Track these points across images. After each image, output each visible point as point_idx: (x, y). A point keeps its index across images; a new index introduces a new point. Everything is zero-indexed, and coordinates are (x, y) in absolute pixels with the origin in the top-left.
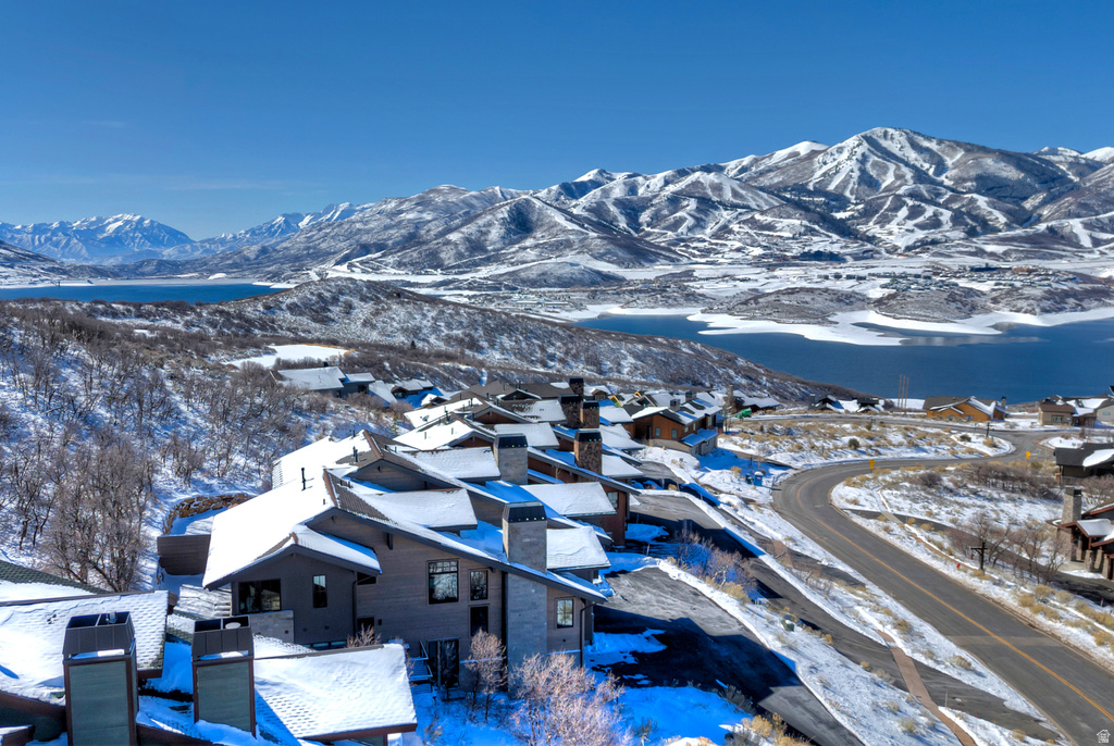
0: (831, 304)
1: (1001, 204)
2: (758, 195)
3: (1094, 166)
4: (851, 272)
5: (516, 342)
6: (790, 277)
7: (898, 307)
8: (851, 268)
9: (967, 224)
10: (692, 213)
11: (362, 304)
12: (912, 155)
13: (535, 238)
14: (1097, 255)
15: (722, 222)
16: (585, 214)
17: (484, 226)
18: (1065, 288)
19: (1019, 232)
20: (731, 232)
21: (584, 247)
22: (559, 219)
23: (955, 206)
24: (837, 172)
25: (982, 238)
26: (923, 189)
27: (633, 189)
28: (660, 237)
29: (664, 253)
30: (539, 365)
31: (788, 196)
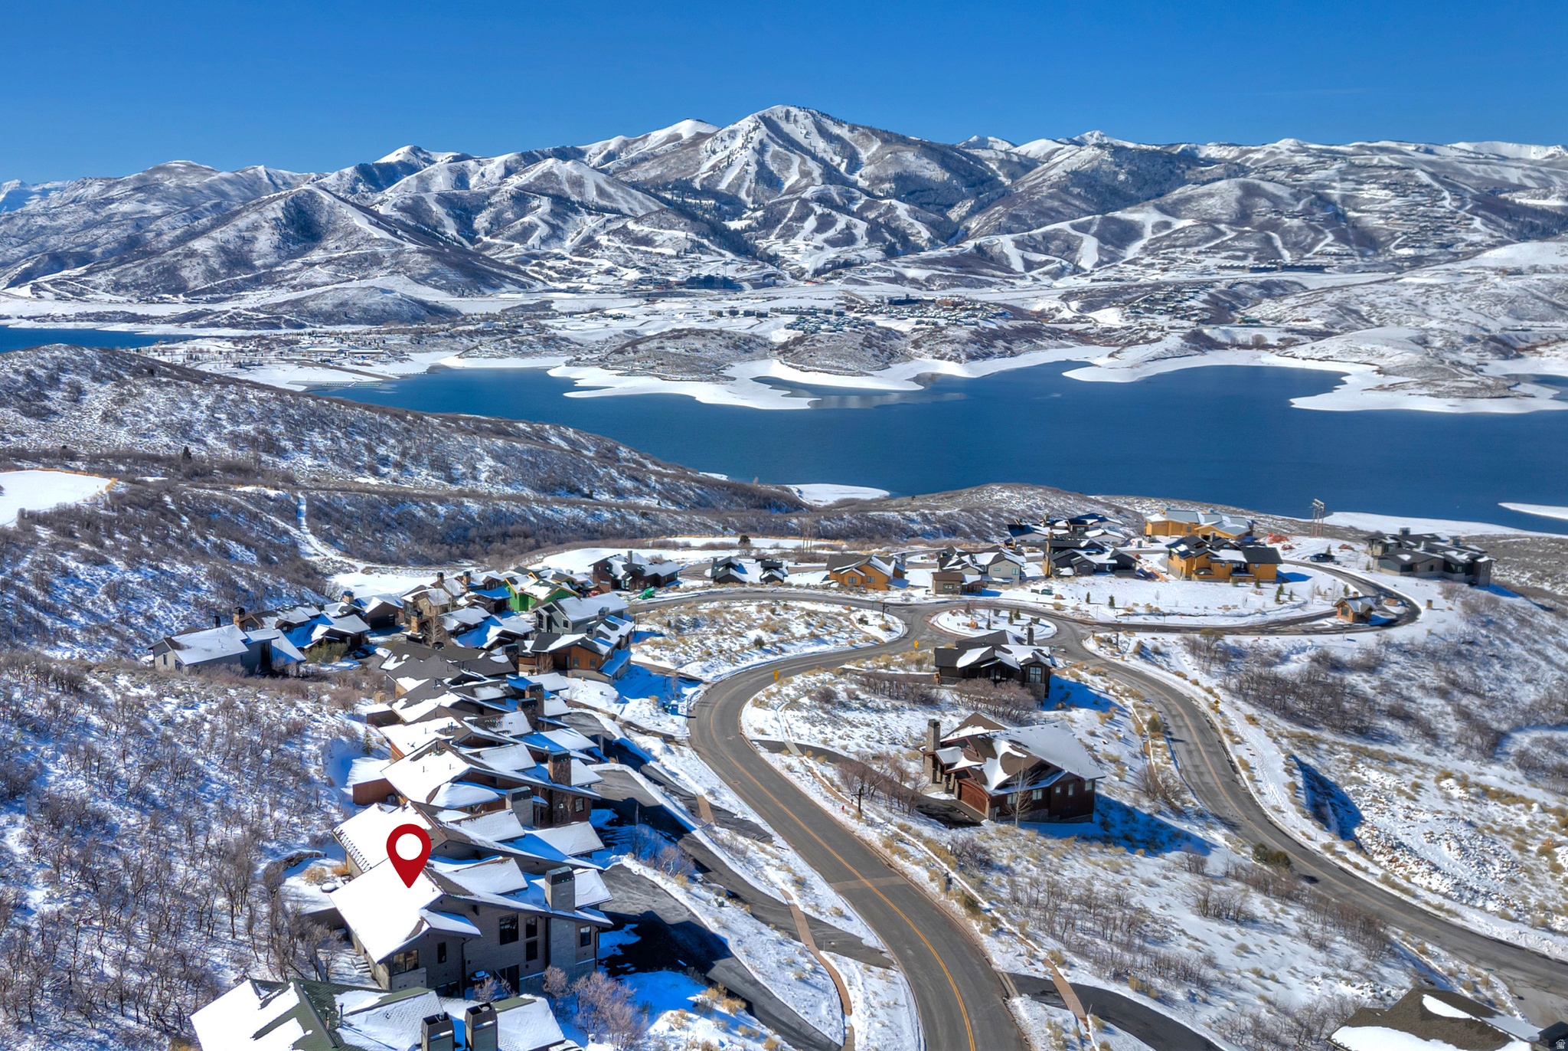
0: (726, 351)
1: (923, 214)
2: (631, 195)
3: (1028, 164)
4: (749, 305)
5: (332, 440)
6: (675, 313)
7: (806, 356)
8: (750, 300)
9: (885, 240)
10: (546, 217)
11: (97, 385)
12: (820, 145)
13: (325, 249)
14: (1028, 282)
15: (585, 232)
16: (397, 215)
17: (248, 229)
18: (994, 327)
19: (943, 251)
20: (597, 246)
21: (399, 266)
22: (360, 221)
23: (872, 215)
24: (729, 165)
25: (902, 259)
26: (833, 191)
27: (462, 180)
28: (503, 250)
29: (510, 274)
30: (367, 473)
31: (669, 196)
